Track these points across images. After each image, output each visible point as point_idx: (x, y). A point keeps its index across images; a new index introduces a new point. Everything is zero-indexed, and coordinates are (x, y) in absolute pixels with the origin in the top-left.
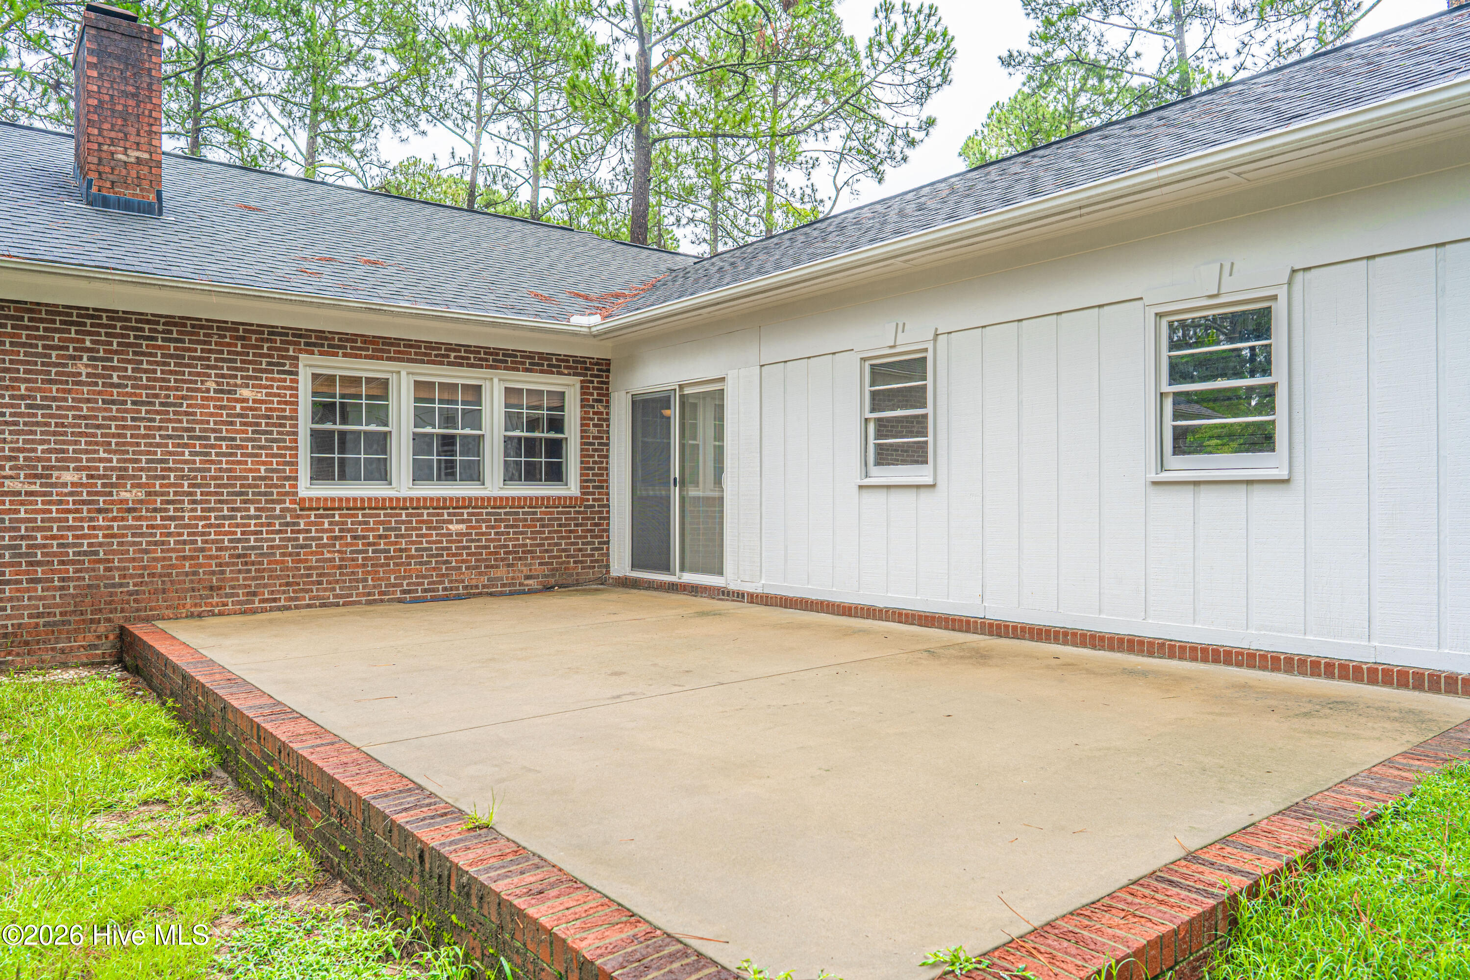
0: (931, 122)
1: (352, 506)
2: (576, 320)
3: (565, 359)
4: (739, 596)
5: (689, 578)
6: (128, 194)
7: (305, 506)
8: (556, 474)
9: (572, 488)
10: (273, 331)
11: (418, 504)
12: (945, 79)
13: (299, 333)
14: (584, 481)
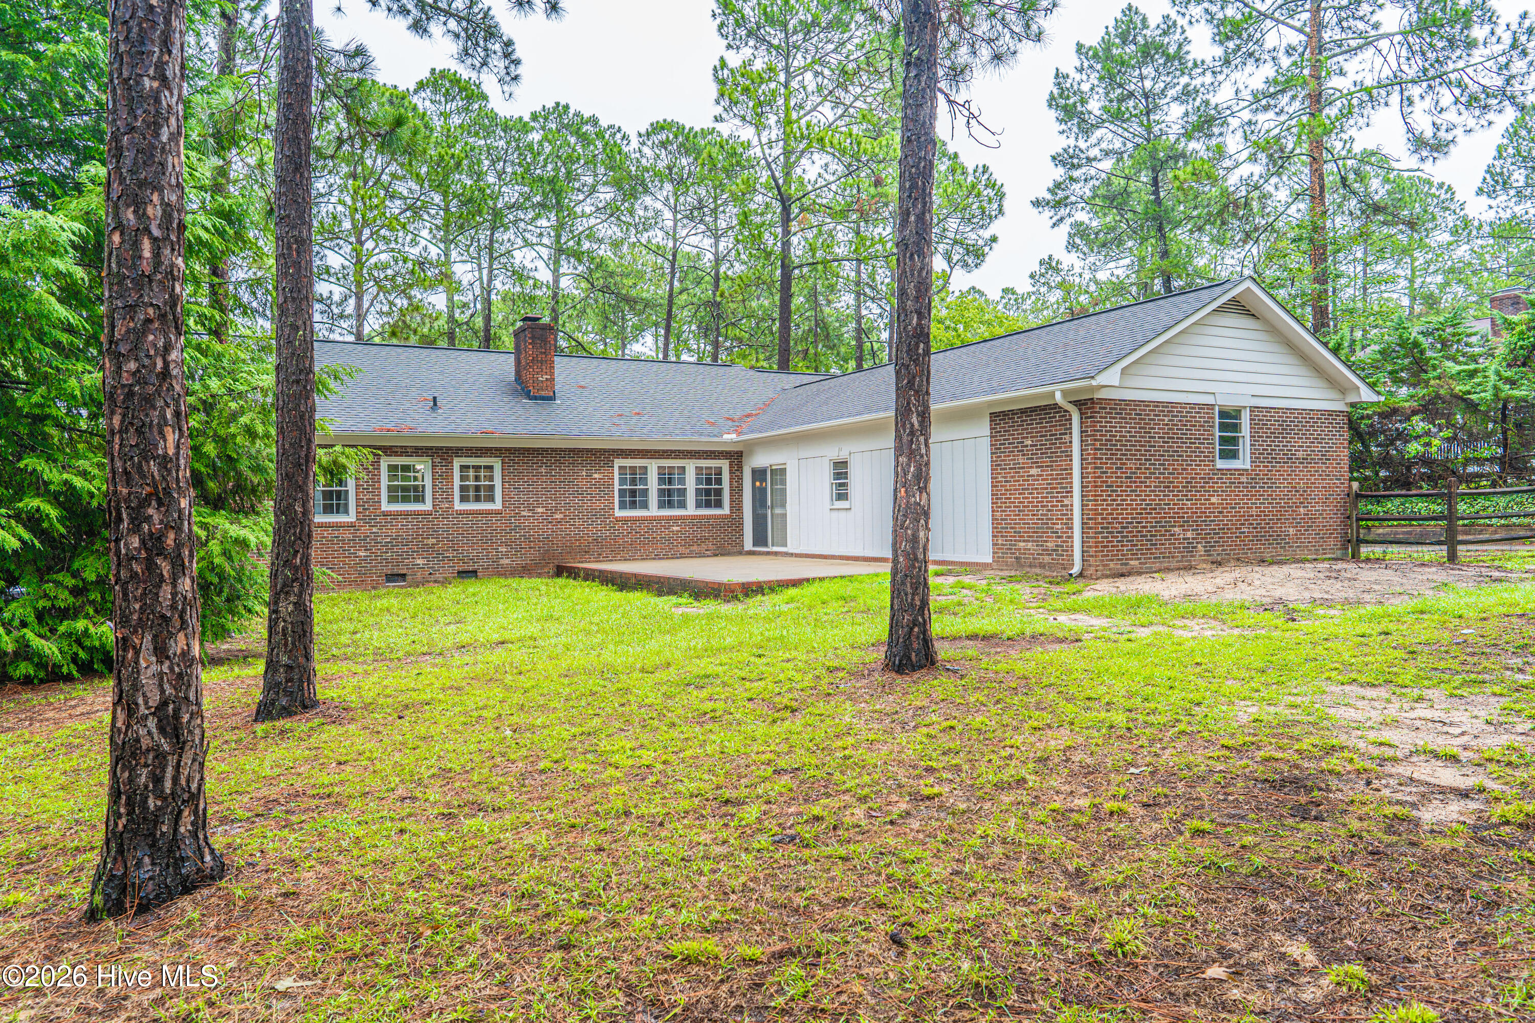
0: (994, 239)
1: (635, 520)
2: (726, 436)
3: (721, 452)
4: (792, 555)
5: (775, 549)
6: (543, 393)
7: (618, 520)
8: (719, 504)
9: (726, 510)
10: (605, 450)
11: (659, 519)
12: (1001, 211)
13: (614, 451)
14: (731, 507)
